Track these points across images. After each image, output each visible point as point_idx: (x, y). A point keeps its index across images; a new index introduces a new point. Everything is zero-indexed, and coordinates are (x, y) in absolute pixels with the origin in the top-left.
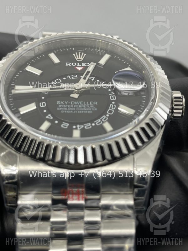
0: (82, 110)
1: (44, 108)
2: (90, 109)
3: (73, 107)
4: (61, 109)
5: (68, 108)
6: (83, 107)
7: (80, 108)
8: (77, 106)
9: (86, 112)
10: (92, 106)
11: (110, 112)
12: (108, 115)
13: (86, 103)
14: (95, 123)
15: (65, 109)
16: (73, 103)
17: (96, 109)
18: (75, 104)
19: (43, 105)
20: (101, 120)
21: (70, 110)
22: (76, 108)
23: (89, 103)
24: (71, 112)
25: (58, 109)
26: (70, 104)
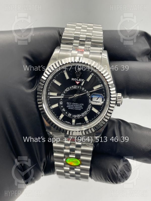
0: (77, 108)
1: (61, 105)
2: (80, 108)
3: (73, 106)
4: (68, 107)
5: (71, 106)
6: (77, 107)
7: (76, 107)
8: (75, 106)
9: (78, 109)
10: (81, 106)
11: (88, 109)
12: (87, 111)
13: (79, 104)
14: (81, 115)
15: (70, 107)
16: (73, 104)
17: (83, 108)
18: (74, 105)
19: (61, 103)
20: (84, 113)
21: (72, 108)
22: (74, 107)
23: (80, 104)
24: (72, 109)
25: (67, 107)
26: (72, 104)
